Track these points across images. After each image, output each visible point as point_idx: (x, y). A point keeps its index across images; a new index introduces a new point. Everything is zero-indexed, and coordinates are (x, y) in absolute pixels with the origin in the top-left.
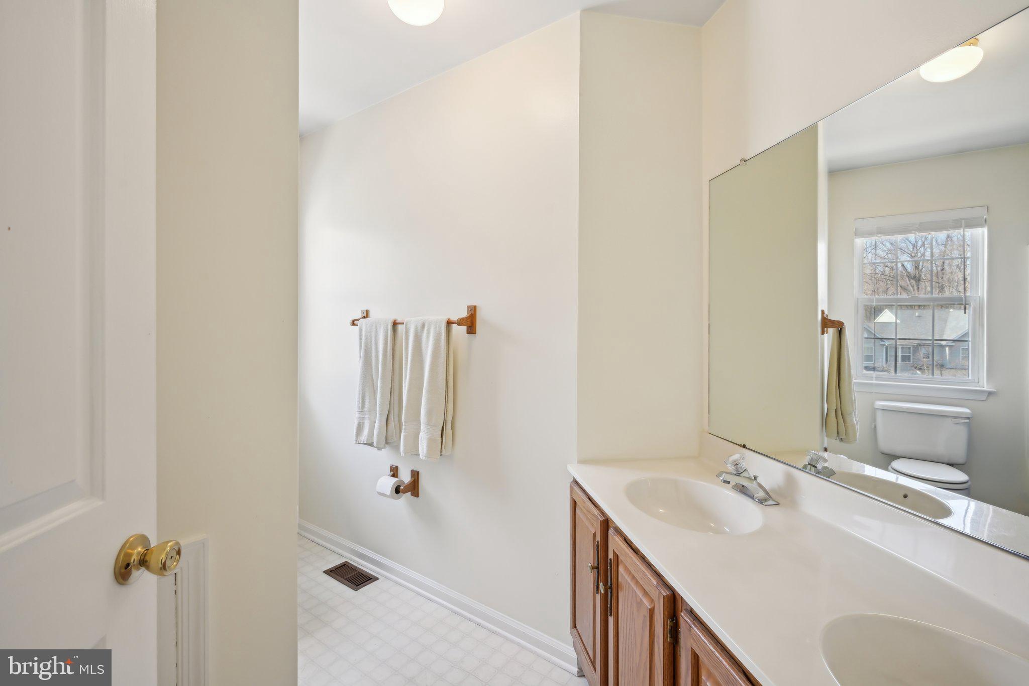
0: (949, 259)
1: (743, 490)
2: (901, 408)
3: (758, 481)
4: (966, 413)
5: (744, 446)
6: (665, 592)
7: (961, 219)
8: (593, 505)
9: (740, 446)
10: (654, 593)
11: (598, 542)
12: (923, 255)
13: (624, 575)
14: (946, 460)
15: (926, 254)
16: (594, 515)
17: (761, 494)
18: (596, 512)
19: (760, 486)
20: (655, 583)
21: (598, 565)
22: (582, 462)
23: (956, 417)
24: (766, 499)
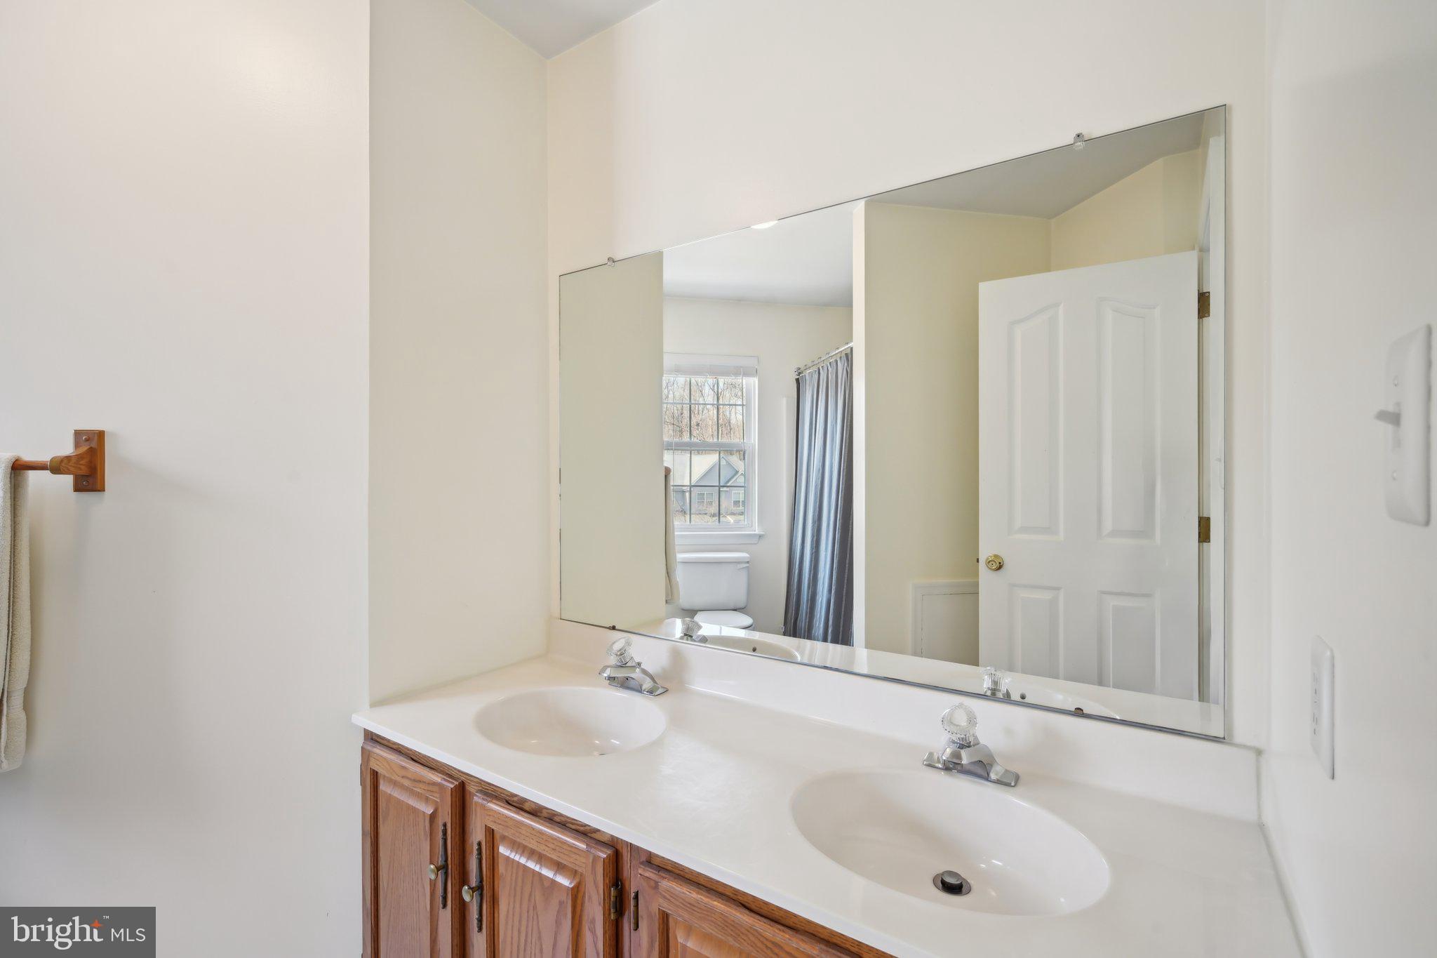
0: (703, 404)
1: (625, 684)
2: (701, 558)
3: (642, 667)
4: (744, 558)
5: (614, 628)
6: (606, 853)
7: (741, 367)
8: (425, 768)
9: (609, 628)
10: (582, 864)
11: (445, 825)
12: (667, 397)
13: (512, 856)
14: (732, 607)
15: (670, 396)
16: (434, 784)
17: (647, 684)
18: (436, 778)
19: (645, 672)
20: (583, 846)
21: (446, 861)
22: (377, 703)
23: (737, 562)
24: (657, 687)
